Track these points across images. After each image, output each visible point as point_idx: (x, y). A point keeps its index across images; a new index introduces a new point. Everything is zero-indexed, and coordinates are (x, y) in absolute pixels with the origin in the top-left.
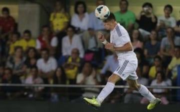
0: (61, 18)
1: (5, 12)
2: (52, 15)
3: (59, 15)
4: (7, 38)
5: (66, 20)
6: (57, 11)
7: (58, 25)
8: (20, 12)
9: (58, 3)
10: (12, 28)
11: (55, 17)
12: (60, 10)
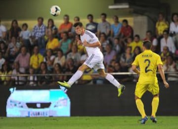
0: (163, 25)
1: (125, 23)
2: (157, 24)
3: (161, 23)
4: (126, 41)
5: (166, 27)
6: (160, 21)
7: (161, 30)
8: (135, 23)
9: (160, 15)
10: (130, 34)
11: (159, 25)
12: (162, 20)
